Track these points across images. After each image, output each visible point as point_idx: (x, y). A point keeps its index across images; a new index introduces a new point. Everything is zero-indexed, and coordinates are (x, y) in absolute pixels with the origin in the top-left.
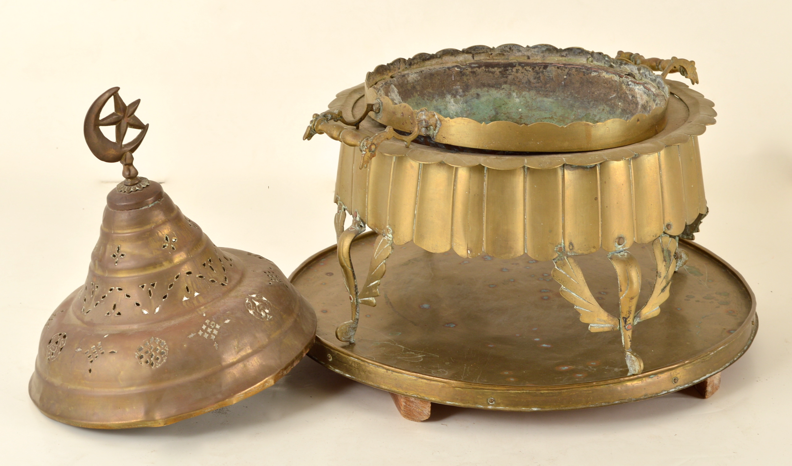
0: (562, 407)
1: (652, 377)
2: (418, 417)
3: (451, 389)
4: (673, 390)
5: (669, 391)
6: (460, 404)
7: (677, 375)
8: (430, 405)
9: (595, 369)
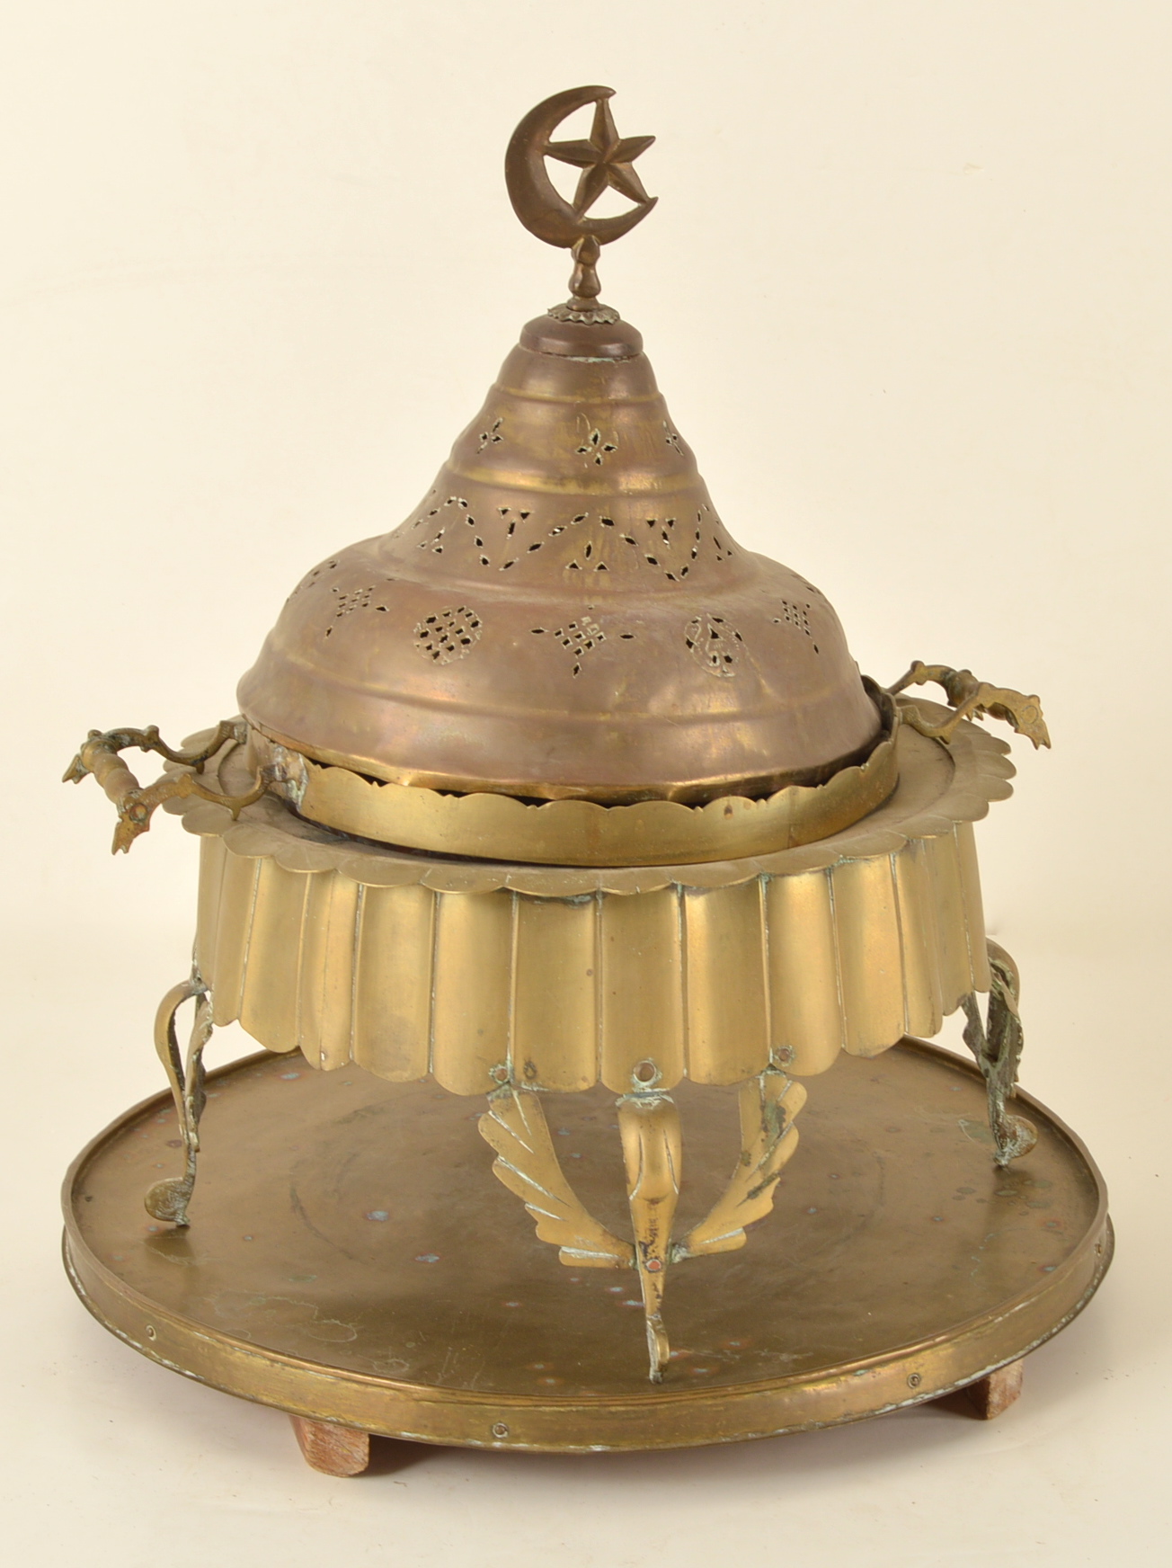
0: (657, 1444)
1: (861, 1374)
2: (341, 1466)
3: (412, 1404)
4: (910, 1402)
5: (900, 1406)
6: (431, 1438)
7: (917, 1369)
8: (368, 1440)
9: (737, 1357)
